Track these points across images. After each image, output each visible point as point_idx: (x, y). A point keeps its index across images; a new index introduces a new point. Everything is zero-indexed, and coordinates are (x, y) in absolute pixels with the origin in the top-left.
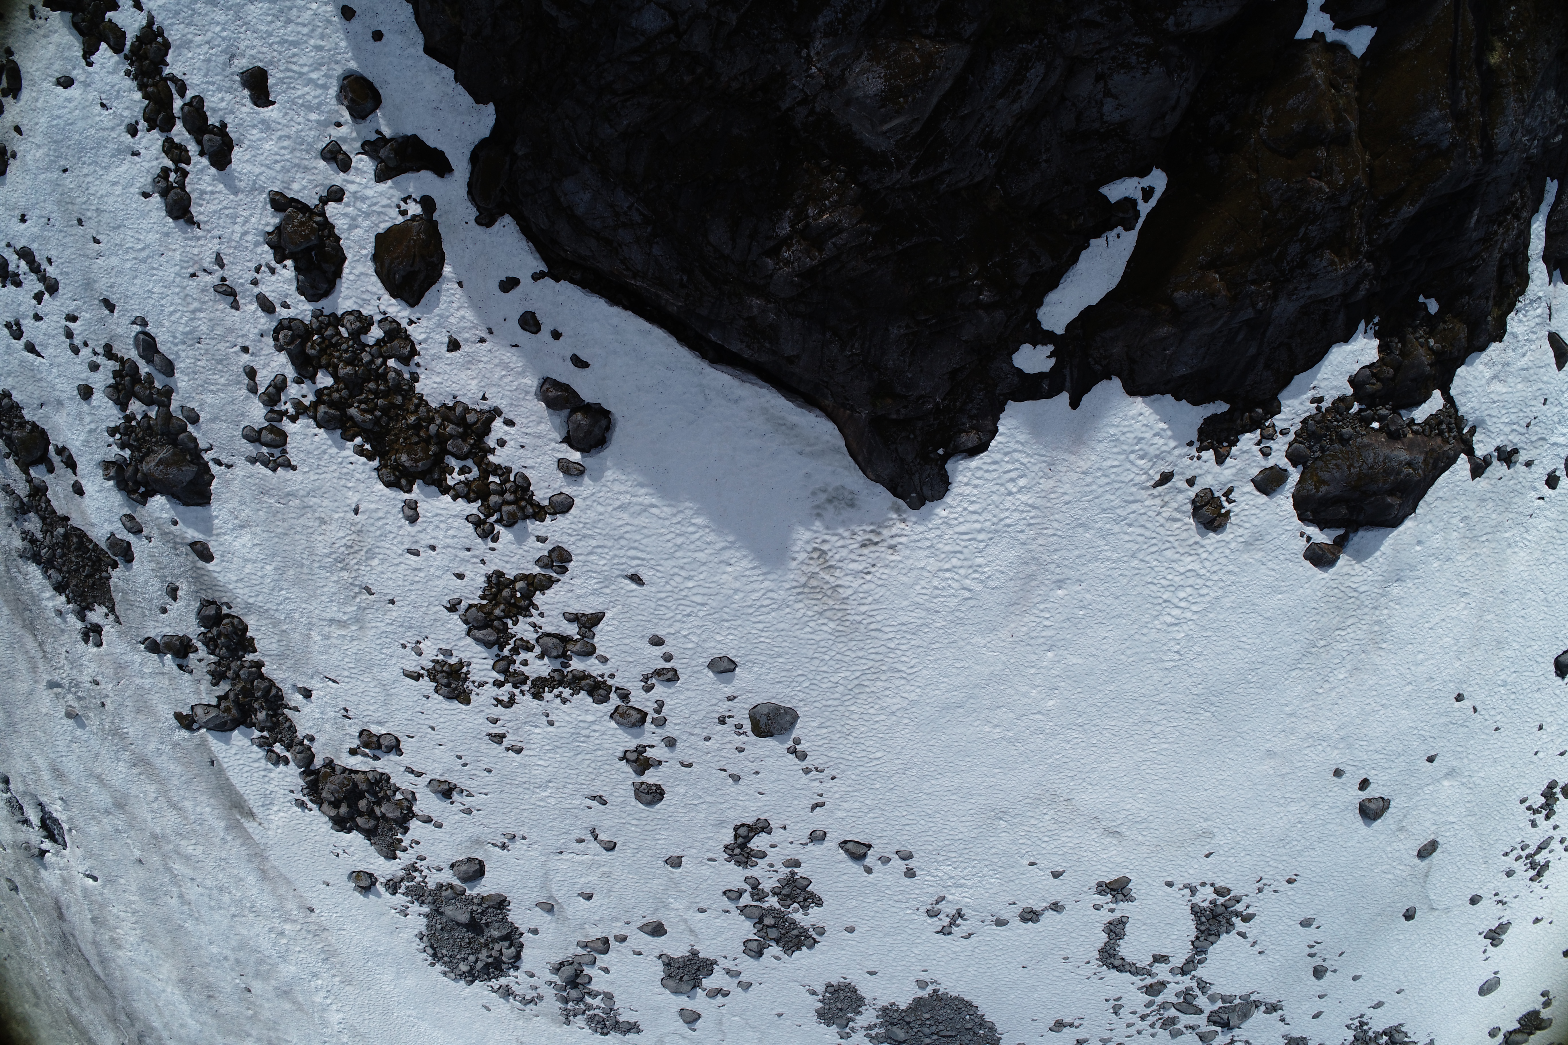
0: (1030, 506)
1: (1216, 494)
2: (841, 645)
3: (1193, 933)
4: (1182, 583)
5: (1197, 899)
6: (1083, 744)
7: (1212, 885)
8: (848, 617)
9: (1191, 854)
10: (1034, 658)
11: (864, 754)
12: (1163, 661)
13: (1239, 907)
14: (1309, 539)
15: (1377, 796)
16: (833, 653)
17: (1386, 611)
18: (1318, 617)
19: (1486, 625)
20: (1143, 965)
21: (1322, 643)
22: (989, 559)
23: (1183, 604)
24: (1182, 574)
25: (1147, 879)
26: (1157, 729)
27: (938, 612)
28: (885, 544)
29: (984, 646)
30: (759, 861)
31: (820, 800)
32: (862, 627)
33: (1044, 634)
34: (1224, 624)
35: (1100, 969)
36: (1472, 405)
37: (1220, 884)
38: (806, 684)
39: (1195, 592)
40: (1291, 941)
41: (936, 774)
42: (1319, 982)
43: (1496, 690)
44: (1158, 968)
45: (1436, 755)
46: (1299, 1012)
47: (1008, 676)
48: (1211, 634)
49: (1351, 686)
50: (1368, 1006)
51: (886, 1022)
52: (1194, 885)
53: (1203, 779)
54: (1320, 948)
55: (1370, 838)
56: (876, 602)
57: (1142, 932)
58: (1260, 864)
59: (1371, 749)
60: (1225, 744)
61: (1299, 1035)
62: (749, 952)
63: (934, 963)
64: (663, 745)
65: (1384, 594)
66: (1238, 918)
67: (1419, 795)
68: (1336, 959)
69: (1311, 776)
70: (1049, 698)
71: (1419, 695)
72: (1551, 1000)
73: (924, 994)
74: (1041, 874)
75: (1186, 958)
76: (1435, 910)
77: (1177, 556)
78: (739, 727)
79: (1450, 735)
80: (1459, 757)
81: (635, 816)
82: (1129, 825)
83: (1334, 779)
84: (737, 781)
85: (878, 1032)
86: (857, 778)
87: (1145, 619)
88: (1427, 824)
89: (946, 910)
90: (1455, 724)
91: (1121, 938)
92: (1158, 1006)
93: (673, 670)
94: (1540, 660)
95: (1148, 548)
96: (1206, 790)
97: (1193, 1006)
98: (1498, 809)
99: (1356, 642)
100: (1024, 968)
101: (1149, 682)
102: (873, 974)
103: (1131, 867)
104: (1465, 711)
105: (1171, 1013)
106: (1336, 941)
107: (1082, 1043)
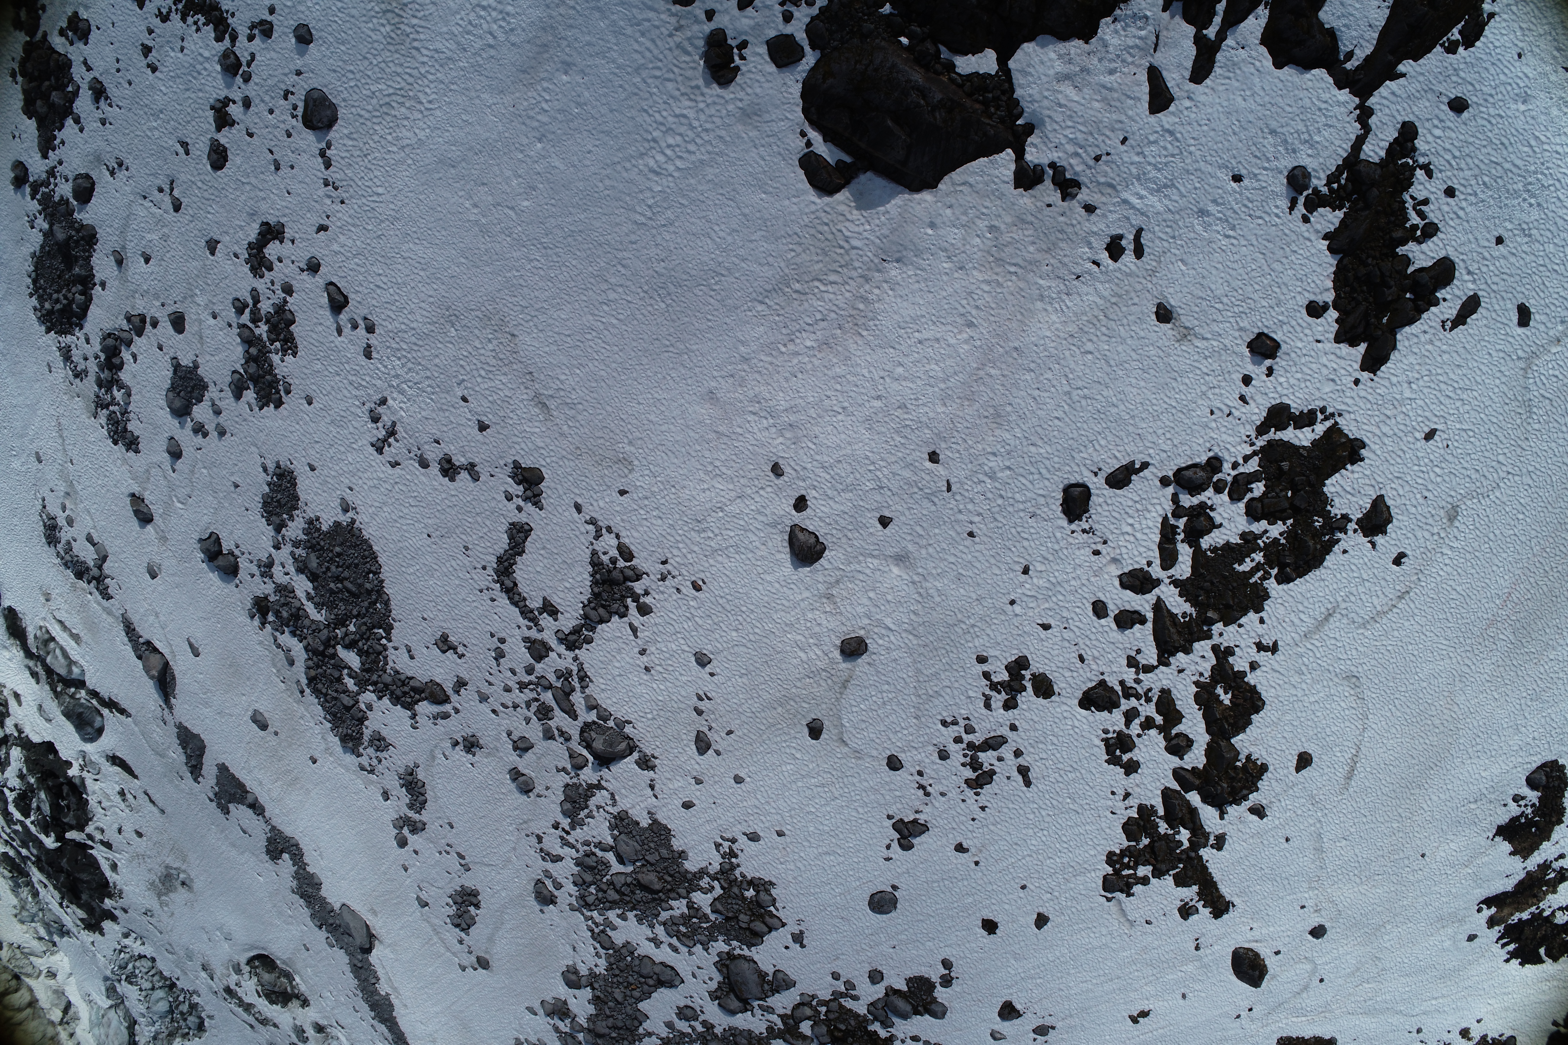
1: (730, 41)
2: (388, 54)
3: (587, 595)
4: (673, 126)
5: (599, 546)
6: (542, 273)
7: (618, 536)
8: (402, 26)
9: (607, 480)
10: (525, 141)
11: (370, 183)
12: (636, 212)
13: (638, 587)
14: (809, 144)
15: (811, 528)
16: (380, 60)
17: (876, 291)
18: (799, 249)
19: (987, 380)
20: (532, 606)
21: (797, 286)
23: (669, 152)
24: (676, 116)
25: (559, 487)
26: (612, 296)
27: (465, 49)
29: (489, 107)
30: (266, 272)
31: (326, 222)
32: (408, 40)
33: (539, 117)
34: (701, 198)
35: (493, 585)
36: (1031, 91)
37: (625, 541)
38: (352, 84)
39: (683, 144)
40: (681, 675)
41: (415, 236)
42: (699, 758)
43: (981, 477)
44: (546, 620)
45: (891, 520)
46: (671, 786)
47: (499, 150)
48: (686, 203)
49: (816, 362)
50: (744, 830)
51: (309, 541)
52: (600, 523)
53: (640, 387)
54: (709, 706)
55: (792, 586)
56: (424, 18)
57: (541, 558)
58: (669, 537)
59: (818, 457)
60: (671, 354)
61: (664, 822)
62: (233, 387)
63: (360, 482)
64: (241, 103)
65: (880, 267)
66: (633, 601)
67: (859, 562)
68: (723, 735)
69: (747, 453)
70: (525, 196)
71: (886, 419)
72: (952, 979)
73: (344, 519)
74: (469, 416)
75: (575, 623)
76: (847, 745)
77: (677, 93)
78: (295, 107)
79: (912, 501)
80: (917, 540)
81: (202, 177)
82: (559, 401)
83: (771, 474)
84: (277, 168)
85: (300, 552)
86: (359, 210)
87: (632, 151)
88: (860, 609)
89: (384, 418)
90: (921, 489)
91: (520, 554)
92: (537, 677)
93: (271, 24)
94: (1044, 471)
95: (653, 68)
96: (639, 403)
97: (570, 701)
98: (947, 647)
99: (834, 308)
100: (429, 536)
101: (617, 230)
102: (313, 469)
103: (548, 460)
104: (936, 479)
105: (548, 697)
106: (728, 708)
107: (461, 684)
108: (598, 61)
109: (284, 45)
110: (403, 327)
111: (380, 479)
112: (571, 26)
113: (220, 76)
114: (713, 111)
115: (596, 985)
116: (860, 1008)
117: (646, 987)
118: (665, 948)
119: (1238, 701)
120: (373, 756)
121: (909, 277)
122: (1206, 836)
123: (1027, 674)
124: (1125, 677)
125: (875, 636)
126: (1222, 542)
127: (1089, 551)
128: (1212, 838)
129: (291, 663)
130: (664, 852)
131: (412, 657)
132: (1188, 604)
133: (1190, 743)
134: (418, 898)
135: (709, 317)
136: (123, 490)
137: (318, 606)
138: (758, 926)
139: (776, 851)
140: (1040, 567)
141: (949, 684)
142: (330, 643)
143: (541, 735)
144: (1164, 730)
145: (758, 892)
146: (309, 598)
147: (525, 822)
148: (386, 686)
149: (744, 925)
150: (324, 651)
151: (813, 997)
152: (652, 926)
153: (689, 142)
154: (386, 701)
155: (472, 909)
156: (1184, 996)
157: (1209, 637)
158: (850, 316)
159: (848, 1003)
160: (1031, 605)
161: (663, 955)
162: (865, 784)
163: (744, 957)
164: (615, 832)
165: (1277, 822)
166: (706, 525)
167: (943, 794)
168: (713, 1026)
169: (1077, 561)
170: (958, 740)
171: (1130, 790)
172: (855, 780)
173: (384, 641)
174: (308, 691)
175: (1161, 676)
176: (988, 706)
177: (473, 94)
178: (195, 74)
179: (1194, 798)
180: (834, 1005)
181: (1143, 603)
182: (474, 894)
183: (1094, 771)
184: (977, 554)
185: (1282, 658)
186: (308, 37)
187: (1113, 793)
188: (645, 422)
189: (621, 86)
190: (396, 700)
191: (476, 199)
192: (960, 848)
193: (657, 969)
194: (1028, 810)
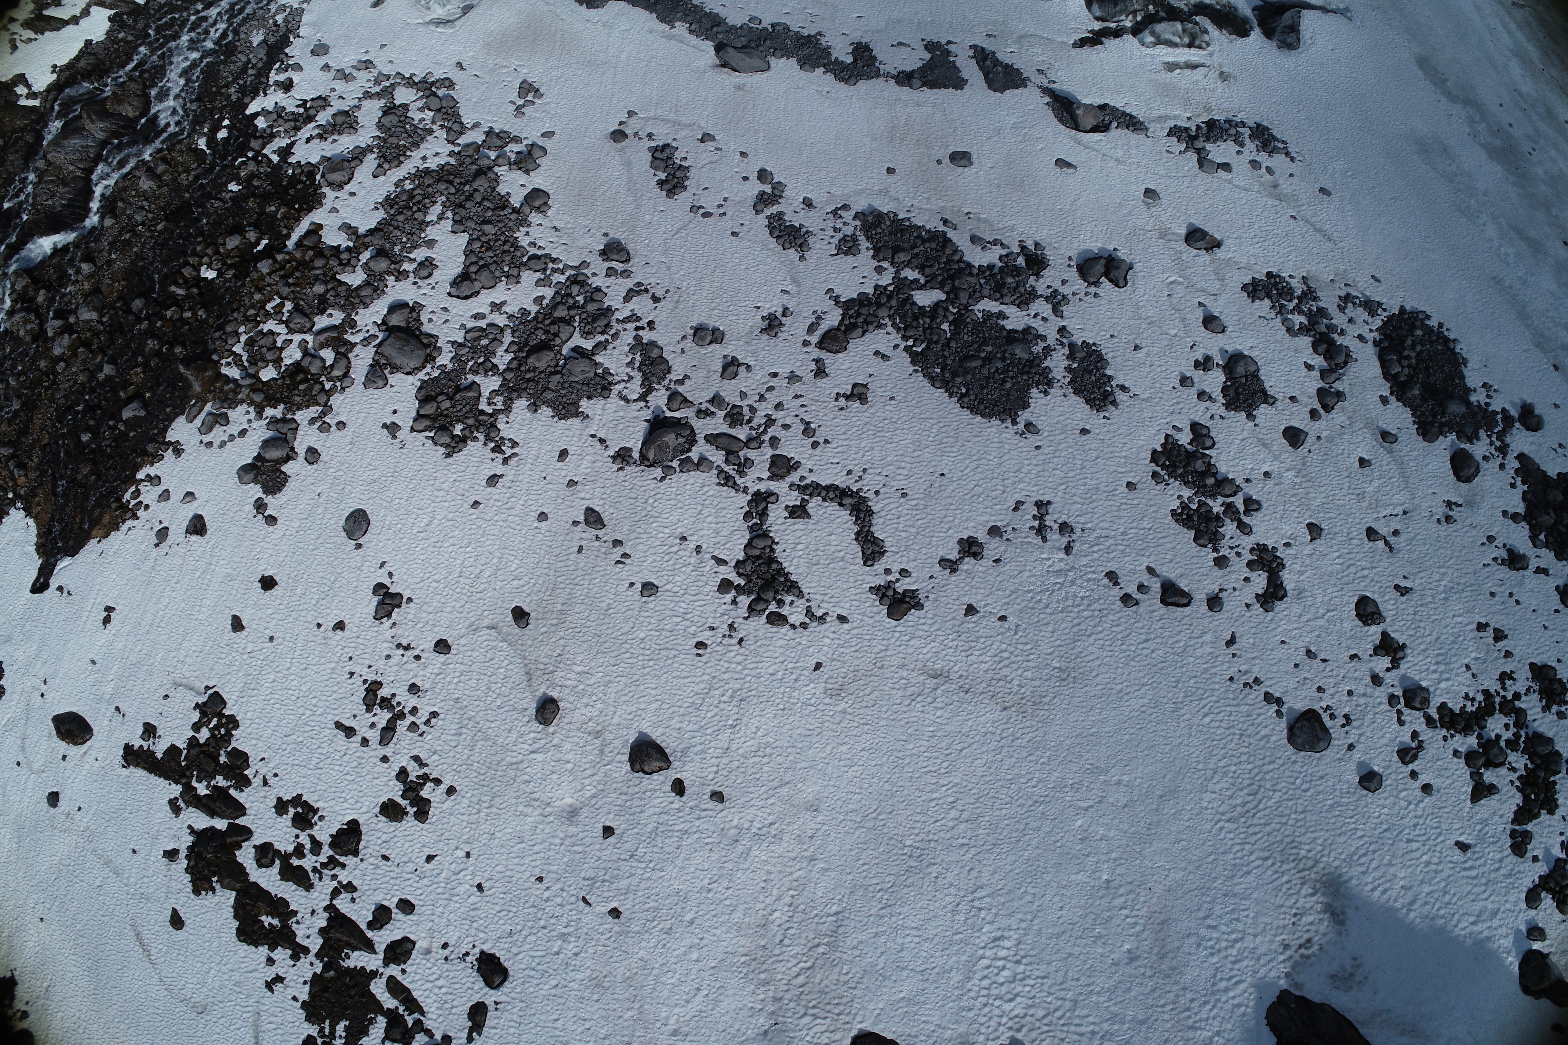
0: (1197, 1028)
2: (1287, 832)
3: (778, 554)
4: (1013, 986)
5: (801, 604)
6: (1023, 780)
7: (793, 626)
8: (1292, 865)
9: (839, 664)
10: (1119, 870)
11: (1220, 717)
12: (988, 895)
13: (744, 601)
15: (655, 776)
16: (1290, 822)
17: (762, 997)
18: (843, 978)
19: (629, 1005)
20: (814, 500)
21: (821, 949)
22: (1206, 965)
23: (1000, 963)
24: (1017, 995)
25: (871, 621)
26: (954, 814)
27: (1226, 895)
28: (1294, 948)
29: (1169, 870)
30: (1251, 557)
31: (1232, 649)
32: (1278, 859)
33: (1122, 899)
34: (947, 952)
35: (858, 485)
37: (785, 629)
38: (1298, 781)
39: (994, 979)
40: (655, 561)
41: (1148, 712)
42: (587, 503)
43: (570, 929)
44: (793, 498)
45: (605, 838)
46: (588, 458)
47: (1134, 844)
48: (955, 937)
49: (759, 906)
50: (505, 478)
51: (1039, 365)
52: (815, 624)
53: (874, 763)
54: (614, 556)
55: (631, 717)
56: (1278, 889)
57: (839, 548)
58: (754, 665)
59: (696, 836)
60: (871, 811)
61: (570, 421)
62: (1204, 432)
63: (1034, 462)
64: (1381, 675)
65: (774, 1017)
66: (739, 585)
67: (599, 783)
68: (584, 543)
69: (751, 790)
70: (1085, 828)
71: (672, 911)
72: (258, 513)
73: (1024, 416)
74: (989, 609)
75: (770, 520)
76: (488, 628)
77: (1031, 1012)
78: (1332, 717)
79: (602, 866)
80: (573, 839)
81: (1368, 580)
82: (927, 691)
83: (719, 789)
84: (1309, 652)
85: (1038, 348)
86: (1212, 686)
87: (1029, 938)
88: (568, 746)
89: (1056, 536)
90: (603, 881)
91: (858, 534)
92: (763, 441)
93: (1406, 763)
94: (532, 973)
95: (1064, 1015)
96: (863, 750)
97: (722, 449)
98: (482, 777)
99: (780, 958)
100: (942, 475)
101: (991, 868)
102: (1084, 431)
103: (897, 635)
104: (600, 899)
105: (742, 433)
106: (598, 569)
107: (820, 372)
108: (1111, 982)
109: (1381, 757)
110: (1100, 629)
111: (1020, 482)
112: (1154, 990)
113: (1417, 678)
114: (992, 1023)
115: (514, 217)
116: (302, 416)
117: (474, 259)
118: (486, 310)
119: (256, 927)
120: (845, 228)
121: (748, 1029)
122: (188, 804)
123: (412, 810)
124: (345, 872)
125: (539, 736)
126: (371, 1031)
127: (452, 942)
128: (183, 805)
129: (974, 239)
130: (549, 395)
131: (877, 353)
132: (352, 966)
133: (260, 865)
134: (712, 138)
135: (866, 867)
136: (1231, 241)
137: (988, 315)
138: (429, 409)
139: (467, 487)
140: (473, 899)
141: (457, 749)
142: (953, 294)
143: (723, 394)
144: (286, 858)
145: (453, 437)
146: (1002, 315)
147: (678, 302)
148: (879, 305)
149: (441, 398)
150: (953, 281)
151: (343, 389)
152: (510, 317)
153: (991, 985)
154: (870, 290)
155: (663, 176)
156: (93, 662)
157: (318, 955)
158: (764, 962)
159: (314, 411)
160: (454, 865)
161: (482, 303)
162: (449, 609)
163: (419, 369)
164: (600, 371)
165: (152, 858)
166: (734, 703)
167: (388, 657)
168: (397, 279)
169: (452, 928)
170: (414, 711)
171: (267, 788)
172: (459, 605)
173: (910, 343)
174: (941, 228)
175: (323, 896)
176: (416, 759)
177: (1190, 868)
178: (1440, 659)
179: (221, 824)
180: (322, 399)
181: (382, 938)
182: (671, 193)
183: (304, 780)
184: (524, 868)
185: (258, 984)
186: (1365, 784)
187: (276, 775)
188: (846, 739)
189: (1078, 979)
190: (862, 300)
191: (1122, 789)
192: (340, 626)
193: (477, 285)
194: (320, 704)
